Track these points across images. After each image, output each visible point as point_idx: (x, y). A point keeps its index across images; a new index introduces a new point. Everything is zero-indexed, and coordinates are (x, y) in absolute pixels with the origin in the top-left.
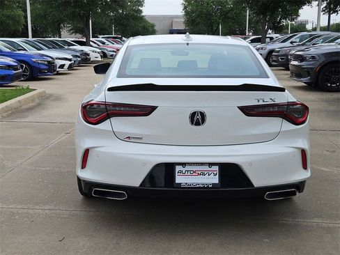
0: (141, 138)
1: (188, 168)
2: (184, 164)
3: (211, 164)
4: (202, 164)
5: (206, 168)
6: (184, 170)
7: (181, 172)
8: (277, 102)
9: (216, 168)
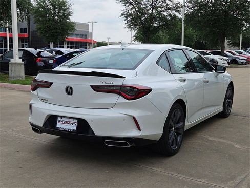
0: (47, 100)
1: (63, 119)
2: (61, 117)
3: (74, 118)
4: (70, 118)
5: (72, 120)
6: (61, 120)
7: (60, 121)
8: (114, 84)
9: (76, 121)
